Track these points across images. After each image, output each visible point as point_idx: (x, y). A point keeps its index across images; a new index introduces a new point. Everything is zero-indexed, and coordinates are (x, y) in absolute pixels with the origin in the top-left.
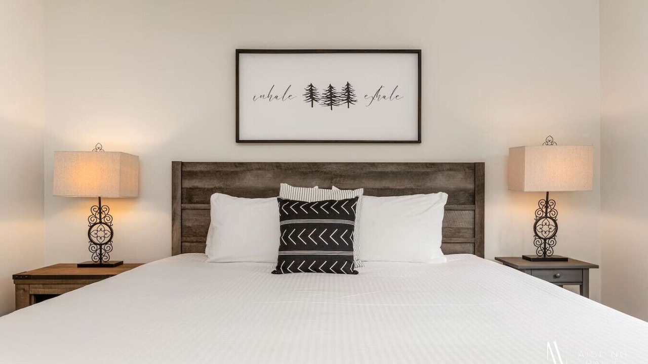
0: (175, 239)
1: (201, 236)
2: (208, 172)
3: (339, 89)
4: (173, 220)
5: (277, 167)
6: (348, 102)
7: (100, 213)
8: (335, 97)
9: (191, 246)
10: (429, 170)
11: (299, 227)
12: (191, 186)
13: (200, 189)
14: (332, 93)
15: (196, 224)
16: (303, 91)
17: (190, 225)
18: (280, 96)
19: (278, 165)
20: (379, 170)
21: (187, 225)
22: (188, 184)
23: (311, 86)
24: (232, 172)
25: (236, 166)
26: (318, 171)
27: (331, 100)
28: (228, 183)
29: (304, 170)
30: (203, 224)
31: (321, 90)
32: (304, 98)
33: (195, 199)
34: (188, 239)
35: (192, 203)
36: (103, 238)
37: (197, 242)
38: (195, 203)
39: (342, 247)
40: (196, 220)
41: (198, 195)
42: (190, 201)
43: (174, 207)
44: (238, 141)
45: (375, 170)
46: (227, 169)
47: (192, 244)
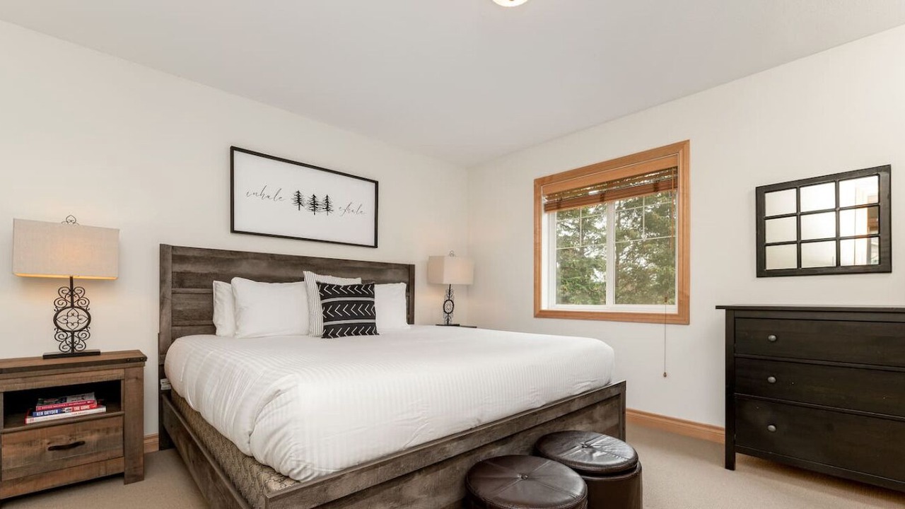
0: (164, 324)
1: (194, 319)
2: (202, 258)
3: (320, 200)
4: (162, 303)
5: (271, 257)
6: (328, 210)
7: (72, 296)
8: (317, 205)
9: (182, 330)
10: (382, 267)
11: (335, 304)
12: (182, 270)
13: (193, 274)
14: (315, 202)
15: (188, 308)
16: (291, 196)
17: (181, 309)
18: (272, 196)
19: (272, 256)
20: (352, 265)
21: (178, 309)
22: (179, 268)
23: (298, 192)
24: (228, 259)
25: (231, 254)
26: (306, 264)
27: (314, 207)
28: (224, 269)
29: (294, 262)
30: (196, 308)
31: (306, 198)
32: (293, 202)
33: (187, 283)
34: (180, 323)
35: (183, 287)
36: (76, 325)
37: (190, 325)
38: (186, 287)
39: (367, 317)
40: (189, 304)
41: (190, 280)
42: (181, 285)
43: (163, 290)
44: (233, 231)
45: (348, 265)
46: (222, 256)
47: (184, 328)
